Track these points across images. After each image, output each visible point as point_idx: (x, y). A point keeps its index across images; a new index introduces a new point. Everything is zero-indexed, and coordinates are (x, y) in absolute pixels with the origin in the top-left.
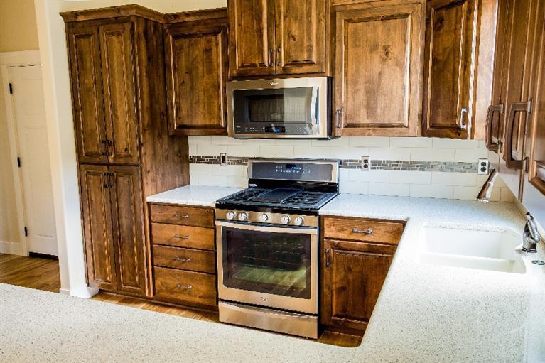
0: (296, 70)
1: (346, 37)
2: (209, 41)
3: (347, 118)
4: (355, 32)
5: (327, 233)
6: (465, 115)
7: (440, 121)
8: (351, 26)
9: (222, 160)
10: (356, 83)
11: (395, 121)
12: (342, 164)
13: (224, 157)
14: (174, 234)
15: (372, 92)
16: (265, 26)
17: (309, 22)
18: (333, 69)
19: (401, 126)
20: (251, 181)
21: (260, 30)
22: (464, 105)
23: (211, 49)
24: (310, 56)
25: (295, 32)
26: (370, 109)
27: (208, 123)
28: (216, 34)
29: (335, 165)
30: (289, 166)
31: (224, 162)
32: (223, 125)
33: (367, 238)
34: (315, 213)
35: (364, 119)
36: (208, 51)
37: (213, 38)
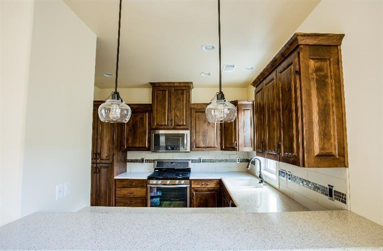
0: (178, 127)
1: (195, 118)
2: (143, 115)
3: (196, 145)
4: (199, 116)
5: (193, 186)
6: (236, 143)
7: (228, 146)
8: (197, 114)
9: (142, 161)
10: (199, 132)
11: (213, 146)
12: (193, 161)
13: (143, 160)
14: (127, 192)
15: (204, 135)
16: (167, 111)
17: (183, 112)
18: (191, 128)
19: (215, 147)
20: (155, 169)
21: (165, 113)
22: (235, 140)
23: (143, 118)
24: (183, 123)
25: (178, 115)
26: (204, 141)
27: (141, 146)
28: (146, 113)
29: (190, 162)
30: (172, 163)
31: (143, 162)
32: (147, 146)
33: (207, 186)
34: (189, 179)
35: (202, 145)
36: (142, 119)
37: (145, 114)
